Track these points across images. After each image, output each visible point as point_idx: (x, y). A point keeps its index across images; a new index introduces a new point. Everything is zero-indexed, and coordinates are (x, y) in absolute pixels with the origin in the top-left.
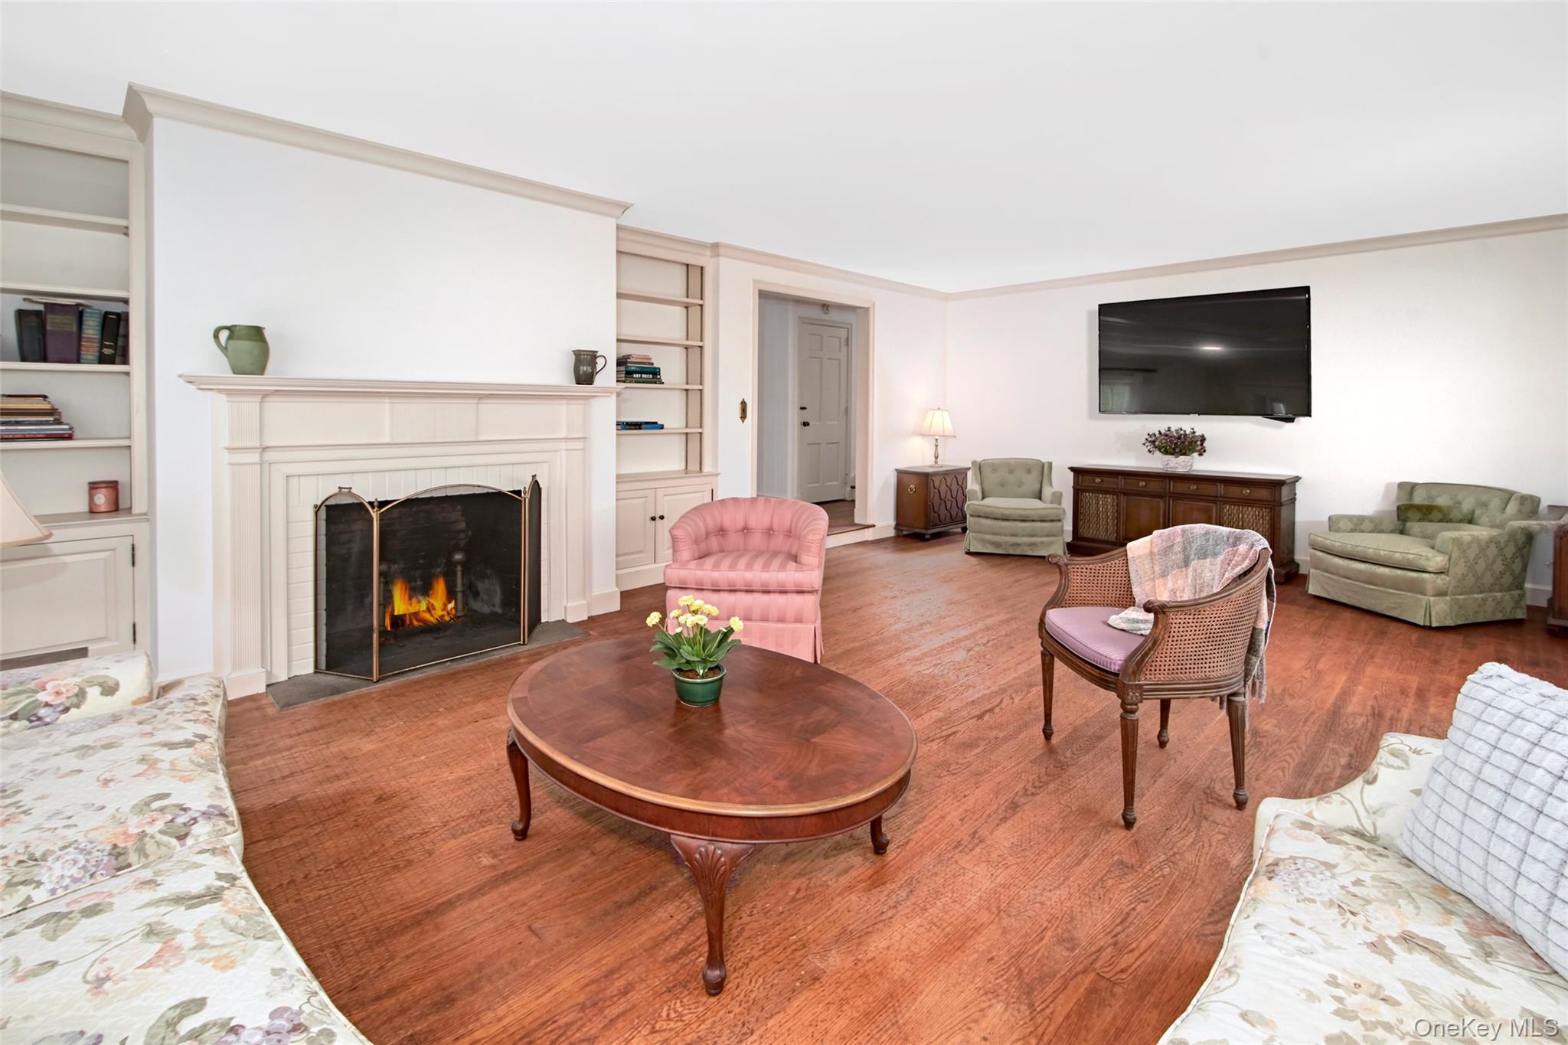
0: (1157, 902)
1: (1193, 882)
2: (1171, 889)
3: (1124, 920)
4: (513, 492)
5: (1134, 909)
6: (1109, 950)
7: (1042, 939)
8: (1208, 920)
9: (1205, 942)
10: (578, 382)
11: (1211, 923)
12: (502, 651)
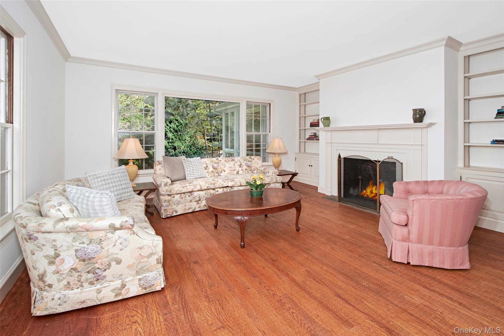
0: (194, 283)
1: (195, 296)
2: (197, 289)
3: (194, 274)
4: (375, 161)
5: (196, 277)
6: (189, 267)
7: (200, 259)
8: (181, 289)
9: (177, 283)
10: (415, 122)
11: (180, 289)
12: (373, 212)
